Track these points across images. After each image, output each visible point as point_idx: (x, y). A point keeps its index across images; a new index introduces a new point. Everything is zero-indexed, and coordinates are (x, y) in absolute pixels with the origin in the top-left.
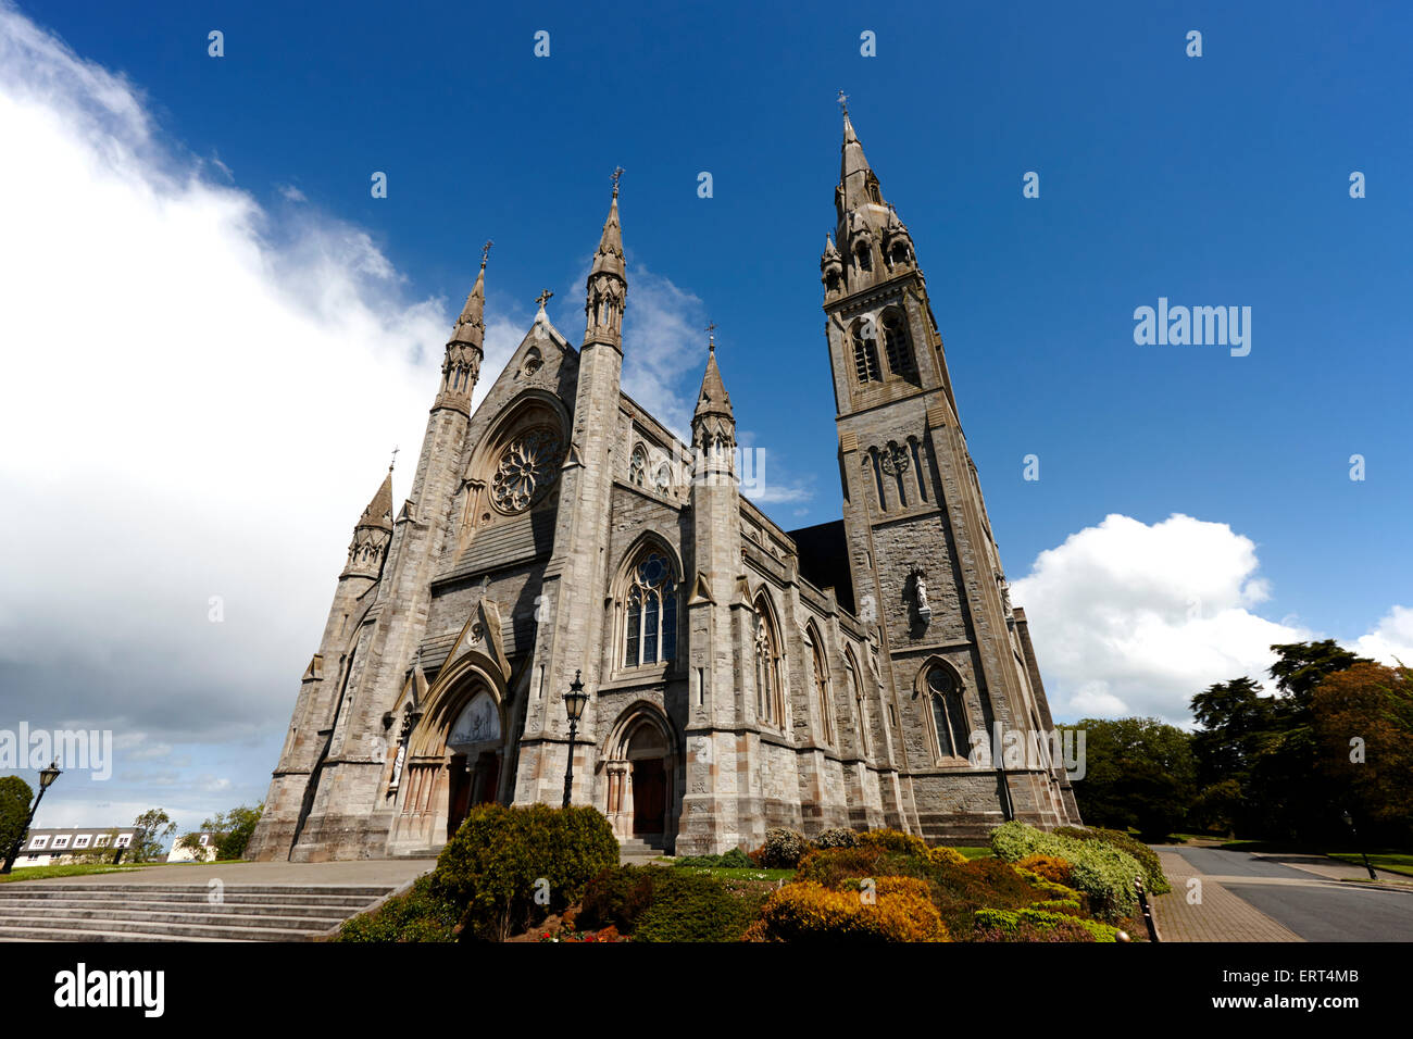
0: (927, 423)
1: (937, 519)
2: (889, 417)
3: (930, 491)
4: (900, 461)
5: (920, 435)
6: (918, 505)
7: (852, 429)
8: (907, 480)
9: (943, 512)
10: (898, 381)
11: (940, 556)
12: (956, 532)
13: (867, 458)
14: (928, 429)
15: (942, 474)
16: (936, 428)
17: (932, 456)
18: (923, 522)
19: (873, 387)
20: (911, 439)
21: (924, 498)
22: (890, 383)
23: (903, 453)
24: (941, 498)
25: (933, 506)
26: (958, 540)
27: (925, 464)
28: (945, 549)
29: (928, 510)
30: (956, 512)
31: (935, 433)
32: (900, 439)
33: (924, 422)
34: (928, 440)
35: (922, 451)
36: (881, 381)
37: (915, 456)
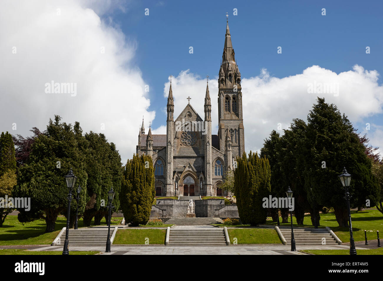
0: (239, 127)
1: (238, 147)
2: (231, 123)
3: (237, 141)
4: (233, 133)
5: (237, 129)
6: (235, 144)
7: (224, 123)
8: (233, 138)
9: (239, 146)
10: (234, 114)
11: (237, 154)
12: (241, 151)
13: (226, 131)
14: (239, 128)
15: (240, 139)
16: (241, 129)
17: (239, 134)
18: (235, 147)
19: (228, 114)
20: (235, 129)
21: (236, 142)
22: (232, 114)
23: (233, 132)
24: (239, 143)
25: (237, 145)
26: (241, 152)
27: (237, 135)
28: (238, 153)
29: (236, 145)
30: (242, 147)
31: (240, 130)
32: (233, 129)
33: (238, 126)
34: (239, 131)
35: (237, 133)
36: (230, 113)
37: (236, 133)
